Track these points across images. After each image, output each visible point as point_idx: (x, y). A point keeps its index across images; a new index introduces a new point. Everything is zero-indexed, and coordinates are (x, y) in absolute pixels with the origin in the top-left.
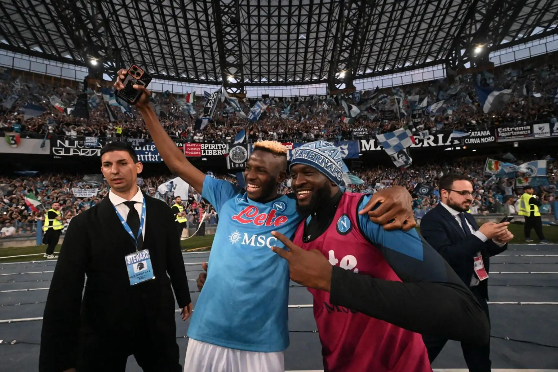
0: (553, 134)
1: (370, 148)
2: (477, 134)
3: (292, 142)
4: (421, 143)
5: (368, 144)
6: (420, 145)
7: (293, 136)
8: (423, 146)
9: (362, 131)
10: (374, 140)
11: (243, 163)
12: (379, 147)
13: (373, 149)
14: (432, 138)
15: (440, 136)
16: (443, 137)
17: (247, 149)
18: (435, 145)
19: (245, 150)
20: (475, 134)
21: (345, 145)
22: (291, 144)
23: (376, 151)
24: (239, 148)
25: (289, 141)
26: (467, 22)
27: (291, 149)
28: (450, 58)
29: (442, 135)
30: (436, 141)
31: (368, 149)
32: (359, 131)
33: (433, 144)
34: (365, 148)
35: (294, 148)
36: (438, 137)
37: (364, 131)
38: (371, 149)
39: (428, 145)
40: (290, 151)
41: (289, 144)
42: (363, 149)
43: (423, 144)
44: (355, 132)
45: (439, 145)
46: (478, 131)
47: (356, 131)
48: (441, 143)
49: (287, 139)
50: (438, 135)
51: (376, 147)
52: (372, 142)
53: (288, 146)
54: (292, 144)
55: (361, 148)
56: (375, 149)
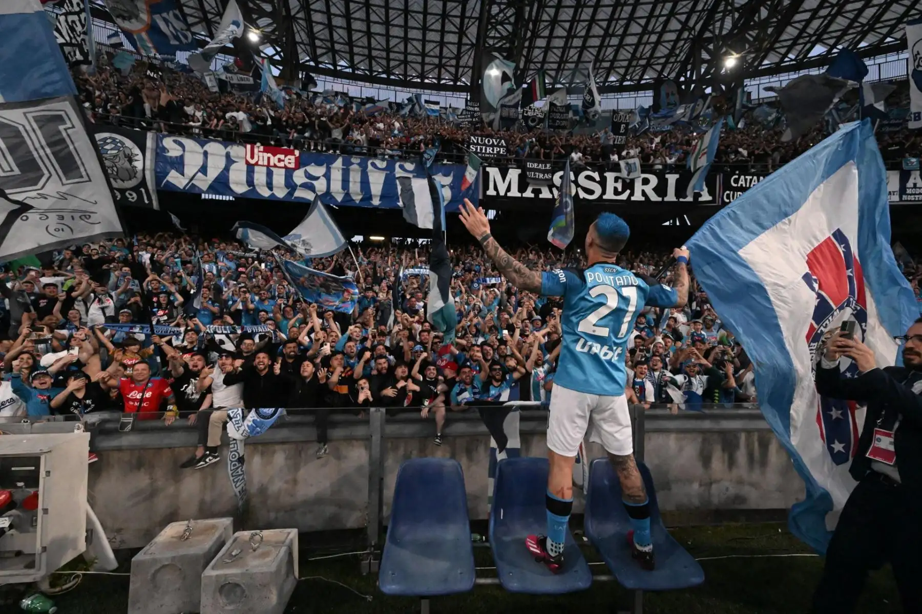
0: (905, 197)
1: (509, 189)
2: (751, 180)
3: (296, 148)
4: (628, 192)
5: (504, 178)
6: (624, 197)
7: (301, 132)
8: (633, 198)
9: (493, 146)
10: (519, 171)
11: (135, 189)
12: (530, 189)
13: (514, 193)
14: (654, 180)
15: (672, 179)
16: (677, 181)
17: (143, 150)
18: (660, 199)
19: (137, 151)
20: (746, 180)
21: (446, 175)
22: (292, 153)
23: (522, 199)
24: (114, 140)
25: (289, 143)
26: (718, 8)
27: (292, 166)
28: (682, 79)
29: (677, 176)
30: (661, 190)
31: (502, 193)
32: (485, 145)
33: (654, 197)
34: (496, 188)
35: (299, 164)
36: (667, 180)
37: (497, 146)
38: (509, 194)
39: (643, 199)
40: (289, 172)
41: (286, 153)
42: (491, 192)
43: (632, 194)
44: (474, 143)
45: (666, 199)
46: (753, 175)
47: (478, 144)
48: (671, 197)
49: (281, 135)
50: (667, 176)
51: (522, 189)
52: (514, 174)
53: (282, 157)
54: (297, 153)
55: (486, 187)
56: (519, 195)
